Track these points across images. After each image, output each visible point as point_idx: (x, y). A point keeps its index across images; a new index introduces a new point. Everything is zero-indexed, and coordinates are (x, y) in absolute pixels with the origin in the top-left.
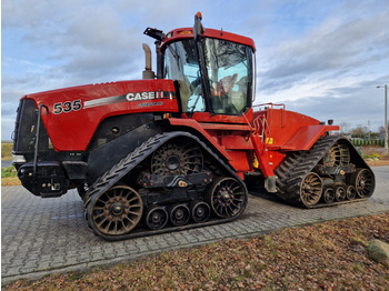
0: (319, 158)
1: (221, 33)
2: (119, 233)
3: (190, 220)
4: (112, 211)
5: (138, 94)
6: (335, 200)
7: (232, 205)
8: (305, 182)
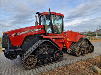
0: (81, 44)
1: (55, 13)
2: (31, 67)
3: (49, 62)
4: (29, 62)
5: (34, 30)
6: (85, 54)
7: (59, 57)
8: (77, 50)
